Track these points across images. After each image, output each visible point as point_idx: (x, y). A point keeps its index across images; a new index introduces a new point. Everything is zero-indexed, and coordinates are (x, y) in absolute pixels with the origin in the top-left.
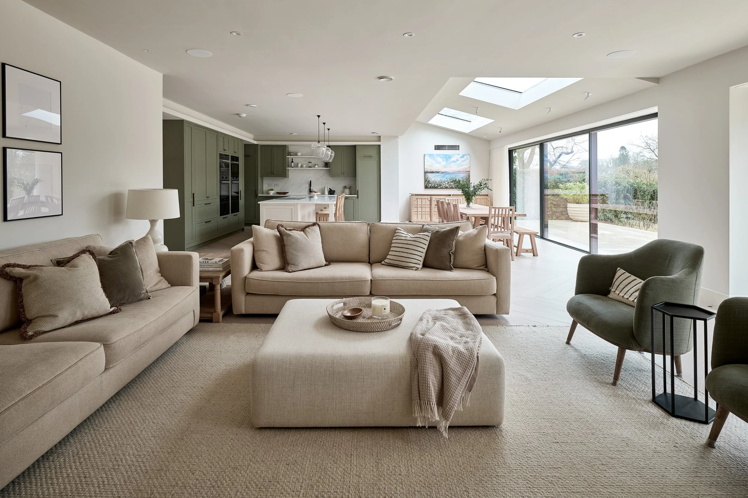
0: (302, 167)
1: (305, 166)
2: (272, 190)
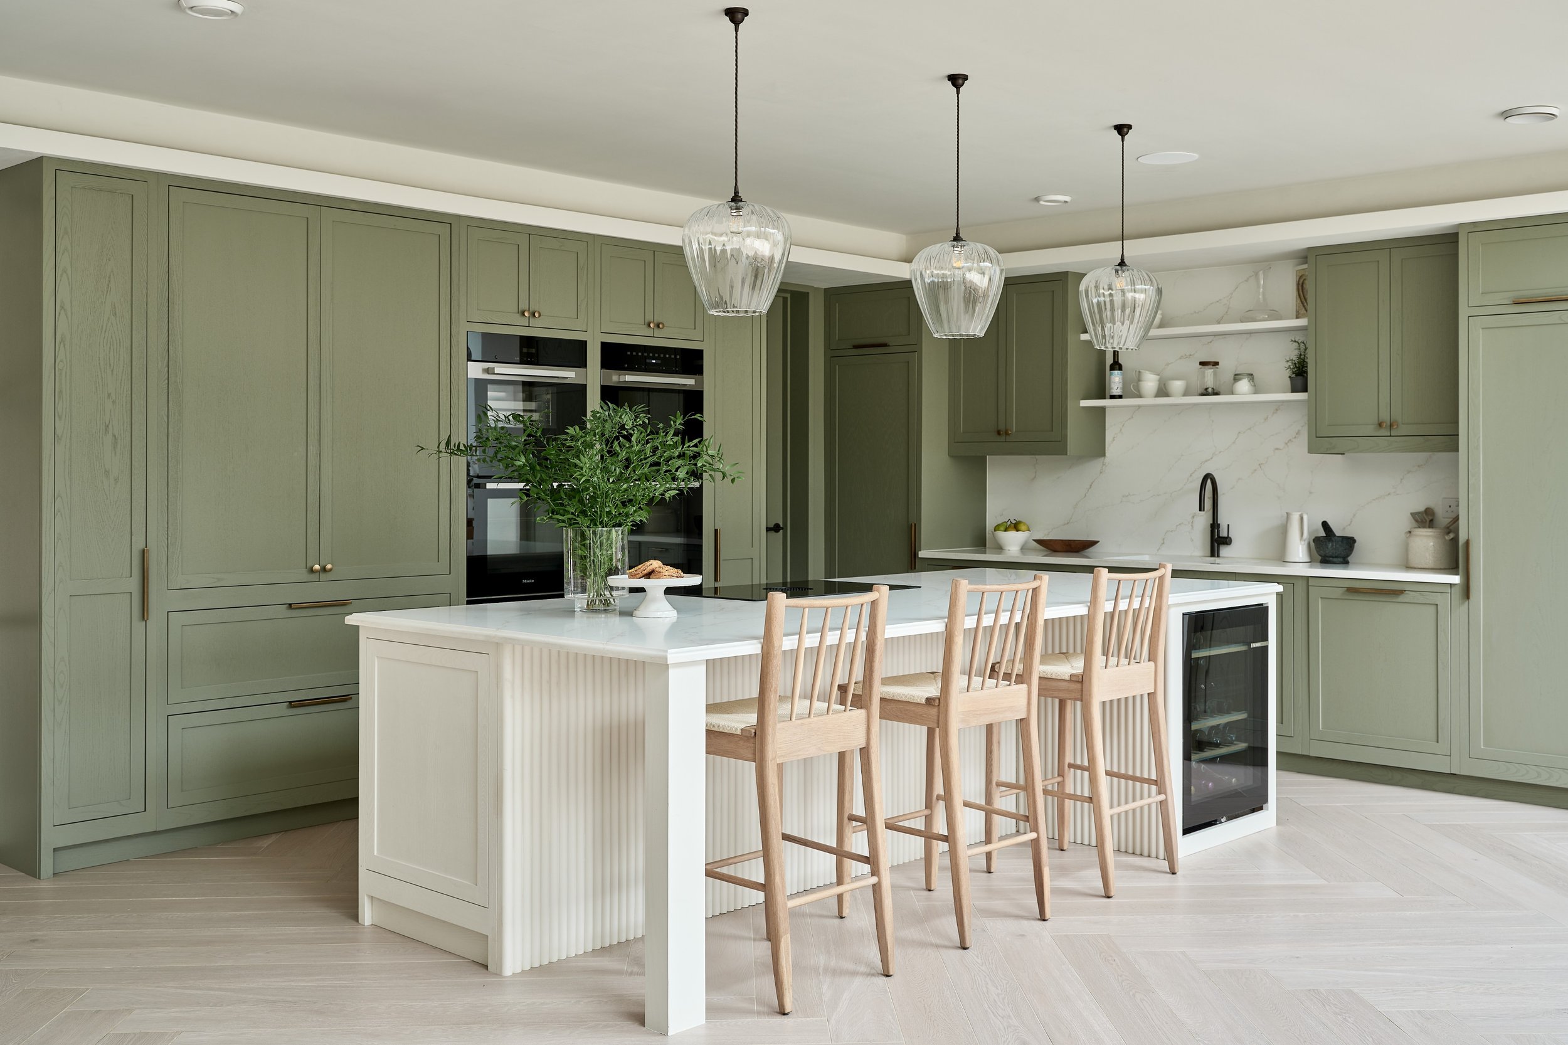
0: (1163, 392)
1: (1177, 385)
2: (1016, 526)
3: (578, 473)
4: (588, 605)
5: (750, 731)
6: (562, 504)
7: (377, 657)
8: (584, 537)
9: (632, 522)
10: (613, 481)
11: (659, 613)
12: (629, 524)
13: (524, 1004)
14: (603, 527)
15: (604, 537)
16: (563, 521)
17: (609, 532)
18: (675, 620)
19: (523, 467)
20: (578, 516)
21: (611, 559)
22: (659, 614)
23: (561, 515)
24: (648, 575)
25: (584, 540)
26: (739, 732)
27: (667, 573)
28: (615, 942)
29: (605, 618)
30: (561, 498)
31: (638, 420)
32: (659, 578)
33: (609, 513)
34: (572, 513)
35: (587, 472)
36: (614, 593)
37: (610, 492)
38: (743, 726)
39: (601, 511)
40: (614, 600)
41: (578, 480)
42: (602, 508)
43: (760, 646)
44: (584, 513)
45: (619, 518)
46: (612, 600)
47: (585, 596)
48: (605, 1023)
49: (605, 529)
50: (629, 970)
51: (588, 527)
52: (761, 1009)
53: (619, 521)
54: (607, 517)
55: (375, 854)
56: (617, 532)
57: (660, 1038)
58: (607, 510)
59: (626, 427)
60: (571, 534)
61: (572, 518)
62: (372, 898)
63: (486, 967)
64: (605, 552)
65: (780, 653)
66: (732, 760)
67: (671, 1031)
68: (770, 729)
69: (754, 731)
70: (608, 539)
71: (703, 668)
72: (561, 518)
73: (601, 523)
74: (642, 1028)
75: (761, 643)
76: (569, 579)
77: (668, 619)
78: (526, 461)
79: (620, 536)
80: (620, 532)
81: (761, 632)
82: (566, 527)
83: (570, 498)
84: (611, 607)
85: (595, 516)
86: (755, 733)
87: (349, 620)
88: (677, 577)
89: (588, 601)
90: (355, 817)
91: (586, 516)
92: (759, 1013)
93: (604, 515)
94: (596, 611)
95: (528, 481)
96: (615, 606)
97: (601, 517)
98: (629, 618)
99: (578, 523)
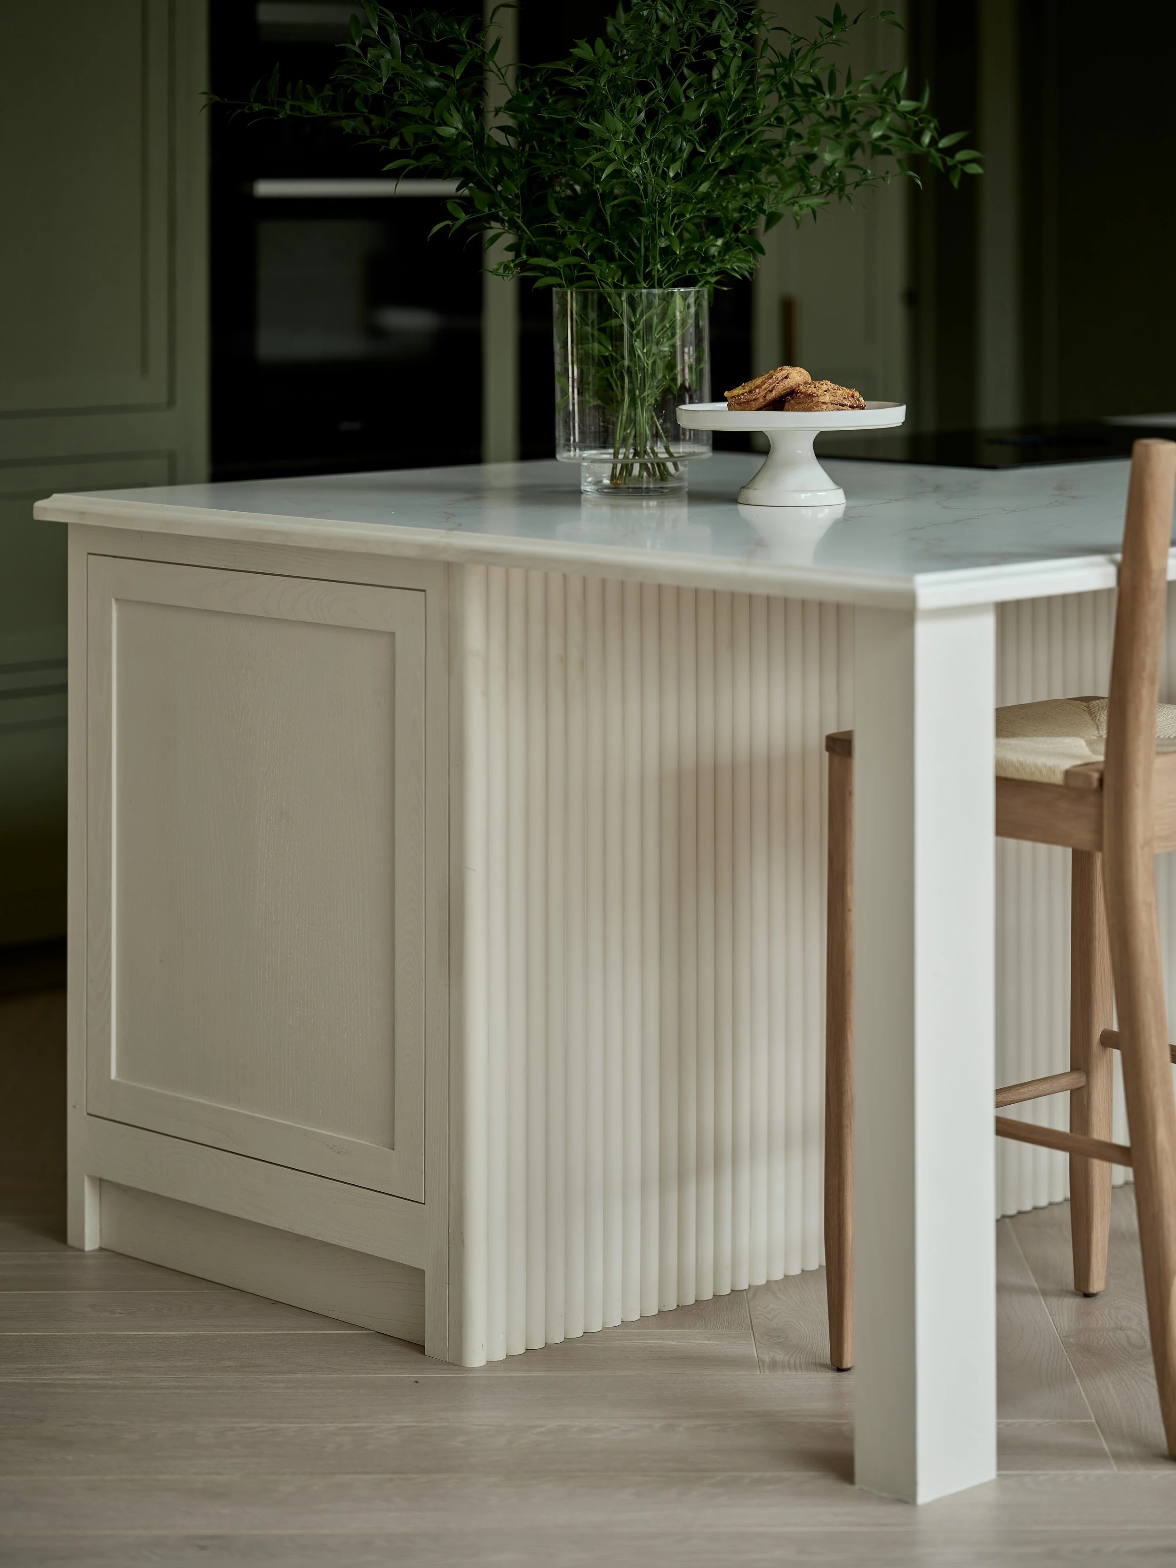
3: (596, 155)
4: (613, 477)
5: (1088, 777)
6: (551, 231)
7: (117, 600)
8: (606, 311)
9: (716, 274)
10: (677, 174)
11: (803, 496)
12: (713, 280)
13: (543, 1429)
14: (653, 287)
15: (656, 310)
16: (554, 272)
17: (667, 299)
18: (839, 511)
19: (456, 142)
20: (593, 260)
21: (671, 366)
22: (803, 498)
23: (549, 257)
24: (778, 404)
25: (606, 320)
26: (1058, 779)
27: (827, 398)
28: (708, 1295)
29: (658, 506)
30: (551, 217)
31: (750, 25)
32: (809, 410)
33: (667, 252)
34: (577, 253)
35: (620, 150)
36: (680, 449)
37: (669, 200)
38: (1067, 764)
39: (647, 249)
40: (675, 465)
41: (595, 173)
42: (651, 238)
43: (1112, 571)
44: (605, 252)
45: (690, 266)
46: (670, 466)
47: (607, 454)
48: (755, 1475)
49: (656, 291)
50: (767, 1358)
51: (615, 286)
52: (1121, 1448)
53: (691, 271)
54: (661, 261)
55: (113, 1076)
56: (685, 297)
57: (898, 1509)
58: (663, 243)
59: (722, 43)
60: (573, 304)
61: (575, 266)
62: (101, 1183)
63: (420, 1348)
64: (654, 349)
65: (1163, 587)
66: (1043, 847)
67: (924, 1496)
68: (1139, 772)
69: (1096, 776)
70: (663, 316)
71: (988, 624)
72: (551, 264)
73: (648, 277)
74: (847, 1486)
75: (1113, 562)
76: (569, 415)
77: (827, 510)
78: (465, 125)
79: (693, 310)
80: (691, 300)
81: (1116, 533)
82: (560, 286)
83: (573, 215)
84: (671, 484)
85: (632, 259)
86: (1101, 781)
87: (45, 509)
88: (852, 407)
89: (614, 468)
90: (60, 985)
91: (611, 258)
92: (1118, 1457)
93: (654, 257)
94: (638, 492)
95: (466, 177)
96: (680, 479)
97: (647, 264)
98: (731, 507)
99: (592, 278)
